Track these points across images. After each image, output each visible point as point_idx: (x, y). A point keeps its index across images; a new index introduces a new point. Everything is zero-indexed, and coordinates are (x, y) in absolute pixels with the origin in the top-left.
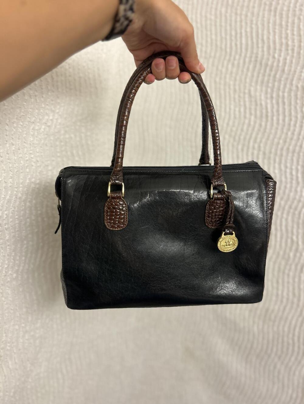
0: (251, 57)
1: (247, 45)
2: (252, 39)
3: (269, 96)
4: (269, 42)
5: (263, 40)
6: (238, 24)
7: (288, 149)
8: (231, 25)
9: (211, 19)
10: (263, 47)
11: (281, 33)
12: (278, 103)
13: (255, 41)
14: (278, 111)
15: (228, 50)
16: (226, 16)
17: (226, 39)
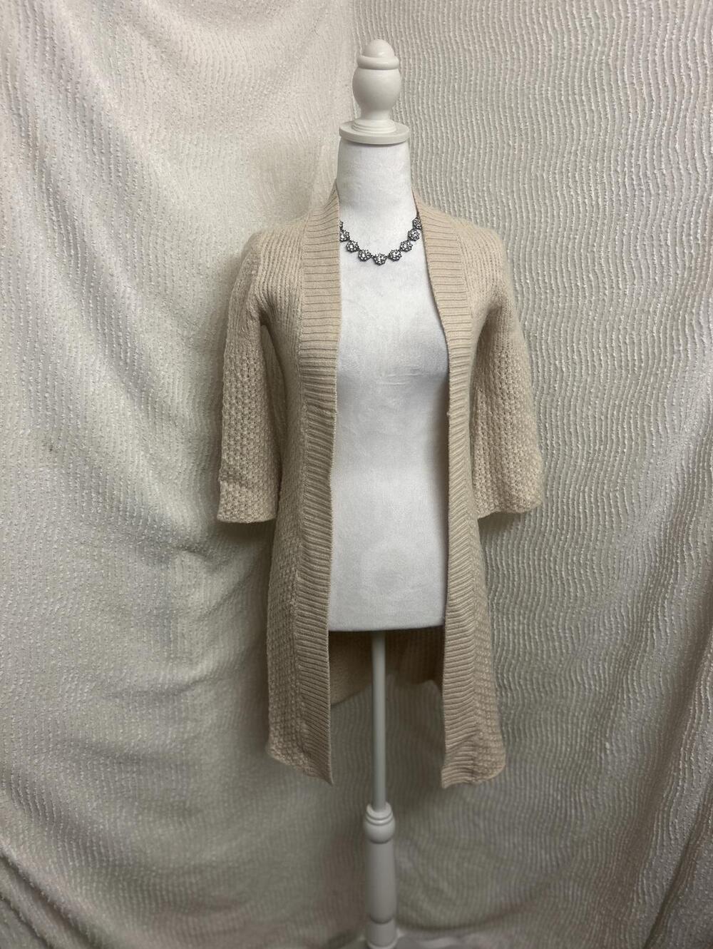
0: (485, 148)
1: (479, 134)
2: (484, 127)
3: (509, 190)
4: (501, 129)
5: (495, 127)
6: (467, 111)
8: (460, 114)
9: (438, 109)
10: (496, 135)
11: (512, 116)
12: (519, 198)
13: (487, 129)
14: (521, 207)
15: (460, 143)
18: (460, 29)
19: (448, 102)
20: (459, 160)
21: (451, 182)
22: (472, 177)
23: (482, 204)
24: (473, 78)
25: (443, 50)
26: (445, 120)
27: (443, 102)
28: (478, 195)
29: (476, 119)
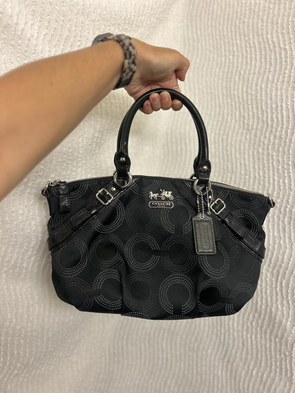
6: (279, 97)
8: (271, 99)
9: (252, 94)
15: (269, 123)
16: (266, 91)
17: (267, 112)
18: (277, 32)
19: (261, 89)
20: (267, 136)
21: (258, 152)
22: (278, 151)
23: (286, 175)
24: (287, 72)
25: (260, 49)
26: (257, 103)
27: (256, 89)
28: (283, 167)
29: (287, 104)
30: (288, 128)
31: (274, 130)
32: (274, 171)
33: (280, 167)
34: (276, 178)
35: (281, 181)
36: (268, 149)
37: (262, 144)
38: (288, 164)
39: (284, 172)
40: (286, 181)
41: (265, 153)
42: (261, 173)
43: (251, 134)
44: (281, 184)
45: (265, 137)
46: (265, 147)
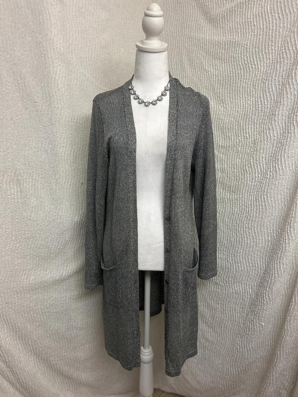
7: (232, 89)
30: (209, 46)
31: (203, 49)
32: (204, 71)
33: (206, 67)
34: (205, 73)
35: (207, 74)
36: (201, 59)
37: (198, 58)
38: (210, 65)
39: (208, 69)
40: (210, 74)
41: (200, 62)
42: (199, 73)
43: (193, 54)
44: (208, 76)
45: (200, 54)
46: (200, 59)
